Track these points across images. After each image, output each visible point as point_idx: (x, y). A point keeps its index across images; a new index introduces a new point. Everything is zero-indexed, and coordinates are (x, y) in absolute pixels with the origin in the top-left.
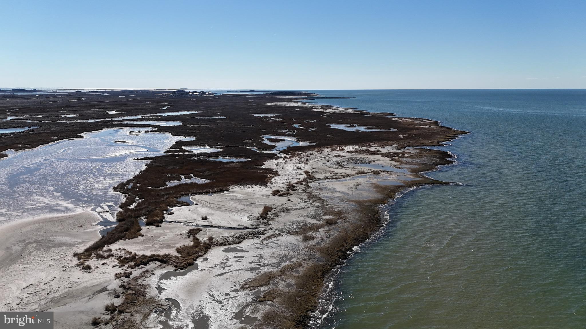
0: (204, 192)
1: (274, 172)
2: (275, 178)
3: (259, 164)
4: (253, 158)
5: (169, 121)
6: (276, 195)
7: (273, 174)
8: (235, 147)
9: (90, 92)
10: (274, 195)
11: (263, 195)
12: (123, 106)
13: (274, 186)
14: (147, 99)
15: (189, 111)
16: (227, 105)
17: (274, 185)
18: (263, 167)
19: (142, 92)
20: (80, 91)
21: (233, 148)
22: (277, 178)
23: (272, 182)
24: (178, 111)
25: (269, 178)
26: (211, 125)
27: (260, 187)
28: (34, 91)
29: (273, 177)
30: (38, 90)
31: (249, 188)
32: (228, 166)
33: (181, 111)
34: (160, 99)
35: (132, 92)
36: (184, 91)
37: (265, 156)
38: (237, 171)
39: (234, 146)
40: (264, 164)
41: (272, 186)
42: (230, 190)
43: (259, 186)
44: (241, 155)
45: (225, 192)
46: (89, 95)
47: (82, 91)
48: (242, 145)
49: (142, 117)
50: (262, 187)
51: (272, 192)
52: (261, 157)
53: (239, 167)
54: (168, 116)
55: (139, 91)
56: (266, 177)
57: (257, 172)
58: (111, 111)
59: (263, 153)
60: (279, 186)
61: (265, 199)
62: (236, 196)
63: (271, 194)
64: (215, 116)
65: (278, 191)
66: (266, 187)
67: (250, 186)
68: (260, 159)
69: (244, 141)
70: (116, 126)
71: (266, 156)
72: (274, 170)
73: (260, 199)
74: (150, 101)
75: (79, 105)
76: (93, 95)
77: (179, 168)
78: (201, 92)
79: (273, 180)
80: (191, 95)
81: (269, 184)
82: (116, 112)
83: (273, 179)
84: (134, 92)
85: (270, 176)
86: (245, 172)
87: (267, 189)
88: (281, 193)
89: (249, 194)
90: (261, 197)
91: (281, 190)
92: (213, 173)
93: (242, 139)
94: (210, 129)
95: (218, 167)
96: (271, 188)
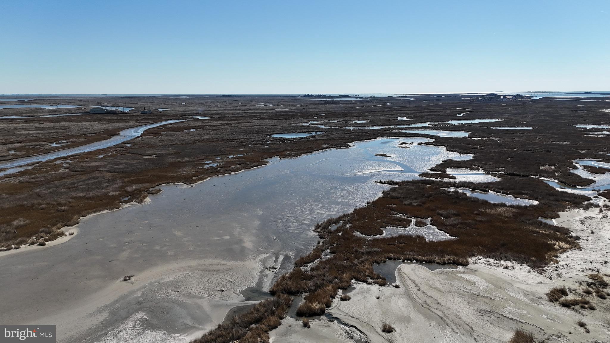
0: (424, 261)
1: (571, 237)
2: (568, 253)
3: (550, 215)
4: (542, 202)
5: (456, 130)
6: (557, 300)
7: (567, 242)
8: (523, 176)
9: (400, 96)
10: (551, 301)
11: (526, 294)
12: (418, 112)
13: (560, 275)
14: (449, 104)
15: (488, 118)
16: (543, 112)
17: (560, 271)
18: (555, 222)
19: (450, 96)
20: (392, 96)
21: (517, 178)
22: (572, 254)
23: (557, 262)
24: (474, 119)
25: (556, 250)
26: (504, 139)
27: (530, 272)
28: (356, 96)
29: (565, 250)
30: (359, 96)
31: (507, 268)
32: (493, 212)
33: (478, 119)
34: (465, 104)
35: (440, 96)
36: (497, 95)
37: (567, 199)
38: (502, 225)
39: (522, 174)
40: (558, 216)
41: (555, 272)
42: (470, 266)
43: (526, 268)
44: (525, 192)
45: (460, 268)
46: (396, 100)
47: (393, 96)
48: (535, 174)
49: (429, 125)
50: (532, 273)
51: (548, 292)
52: (558, 201)
53: (510, 217)
54: (459, 124)
55: (447, 96)
56: (551, 248)
57: (539, 232)
58: (403, 117)
59: (566, 193)
60: (571, 275)
61: (527, 305)
62: (473, 283)
63: (547, 294)
64: (518, 126)
65: (563, 292)
66: (541, 274)
67: (509, 264)
68: (555, 205)
69: (541, 168)
70: (393, 135)
71: (569, 199)
72: (573, 234)
73: (516, 302)
74: (451, 106)
75: (379, 110)
76: (400, 99)
77: (417, 205)
78: (517, 95)
79: (563, 259)
80: (503, 98)
81: (550, 268)
82: (406, 118)
83: (563, 256)
84: (441, 96)
85: (559, 246)
86: (514, 230)
87: (541, 278)
88: (571, 297)
89: (501, 284)
90: (522, 297)
91: (572, 287)
92: (461, 223)
93: (541, 164)
94: (500, 145)
95: (475, 212)
96: (551, 278)
